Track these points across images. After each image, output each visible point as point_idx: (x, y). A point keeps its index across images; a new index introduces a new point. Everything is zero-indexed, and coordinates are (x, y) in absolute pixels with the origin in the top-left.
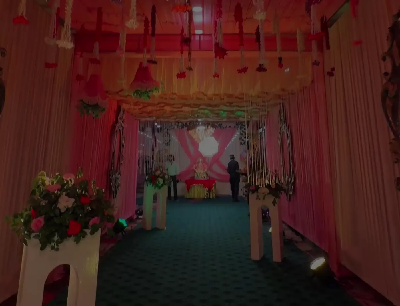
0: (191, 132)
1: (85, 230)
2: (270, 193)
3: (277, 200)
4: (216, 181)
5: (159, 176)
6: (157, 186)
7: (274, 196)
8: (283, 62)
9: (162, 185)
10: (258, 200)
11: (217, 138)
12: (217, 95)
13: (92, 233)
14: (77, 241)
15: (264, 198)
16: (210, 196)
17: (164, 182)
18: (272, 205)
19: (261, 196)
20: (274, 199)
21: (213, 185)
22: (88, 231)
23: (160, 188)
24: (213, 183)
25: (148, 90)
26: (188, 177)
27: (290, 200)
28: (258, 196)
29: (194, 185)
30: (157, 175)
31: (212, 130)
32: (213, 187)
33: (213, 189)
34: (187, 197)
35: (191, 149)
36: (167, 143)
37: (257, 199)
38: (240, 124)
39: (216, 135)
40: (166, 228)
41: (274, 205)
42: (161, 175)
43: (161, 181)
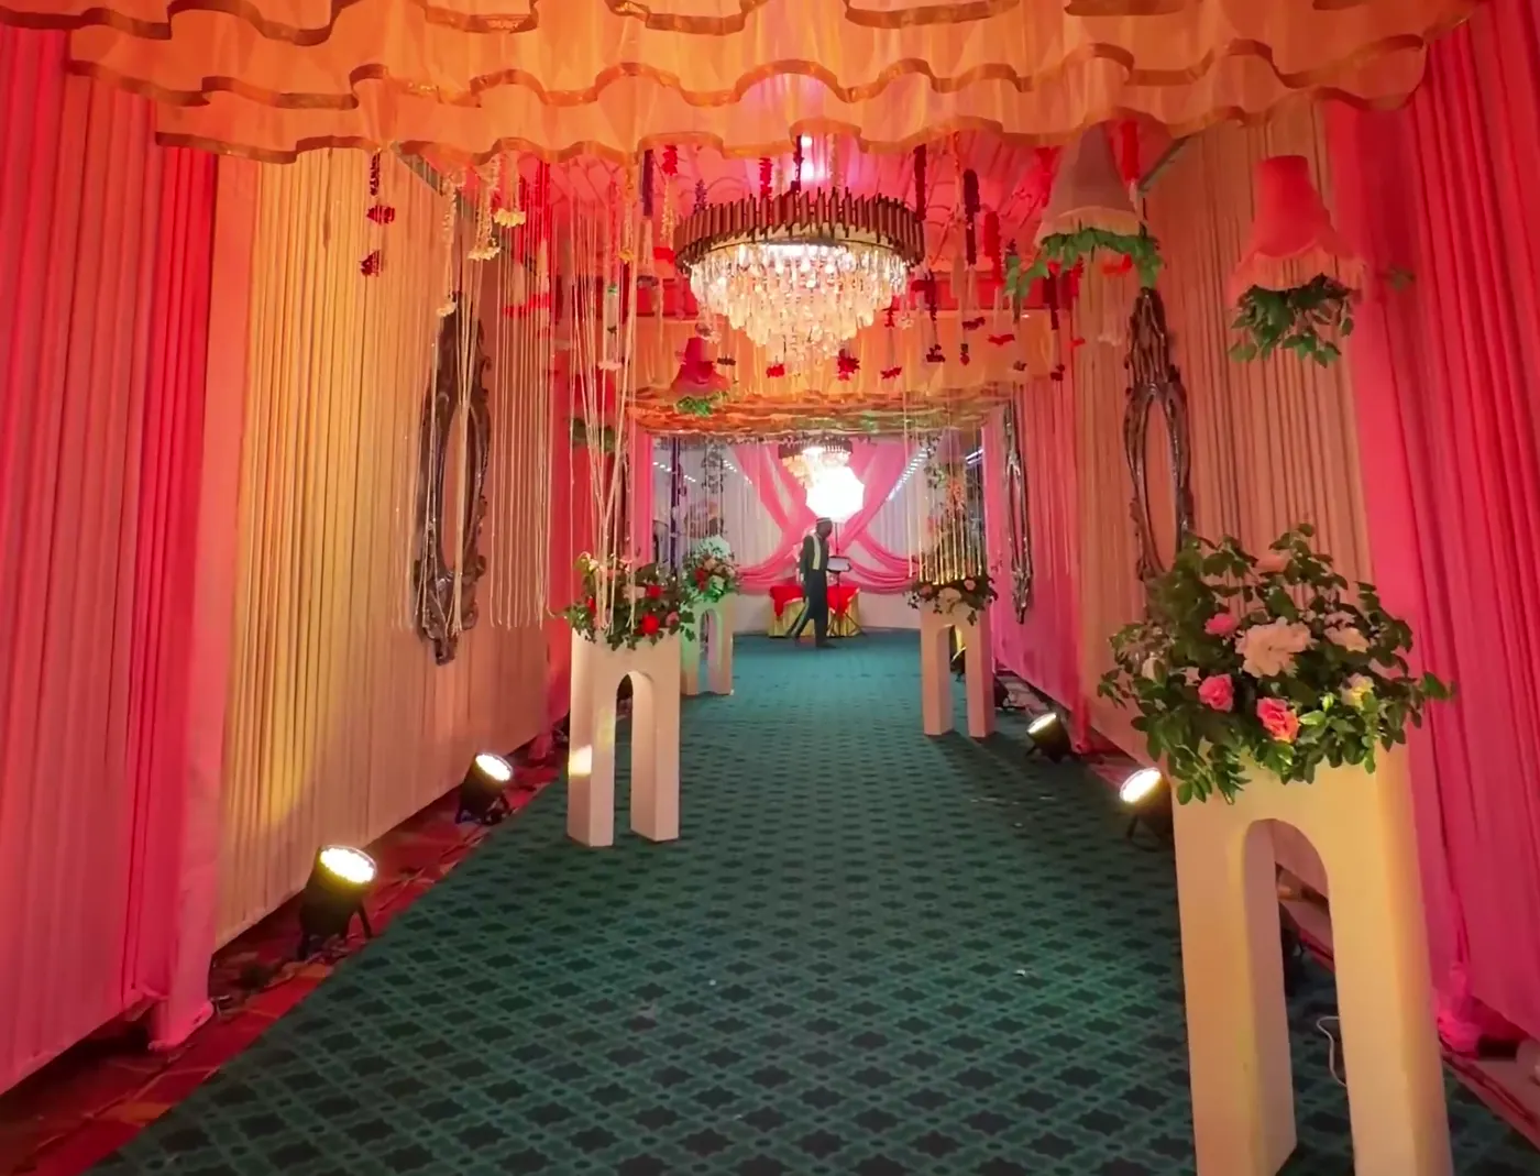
0: (787, 461)
1: (661, 629)
2: (962, 600)
3: (978, 613)
4: (858, 590)
5: (712, 572)
6: (710, 594)
7: (971, 605)
8: (970, 354)
9: (722, 593)
10: (938, 614)
11: (859, 473)
12: (850, 395)
13: (672, 632)
14: (654, 642)
15: (950, 611)
16: (840, 631)
17: (725, 584)
18: (968, 623)
19: (944, 607)
20: (973, 612)
21: (850, 599)
22: (666, 631)
23: (717, 597)
24: (849, 596)
25: (708, 397)
26: (778, 579)
27: (1022, 622)
28: (937, 606)
29: (795, 600)
30: (709, 569)
31: (844, 456)
32: (850, 606)
33: (849, 611)
34: (776, 634)
35: (786, 501)
36: (714, 485)
37: (935, 611)
38: (920, 437)
39: (858, 466)
40: (732, 692)
41: (972, 624)
42: (719, 570)
43: (719, 582)
